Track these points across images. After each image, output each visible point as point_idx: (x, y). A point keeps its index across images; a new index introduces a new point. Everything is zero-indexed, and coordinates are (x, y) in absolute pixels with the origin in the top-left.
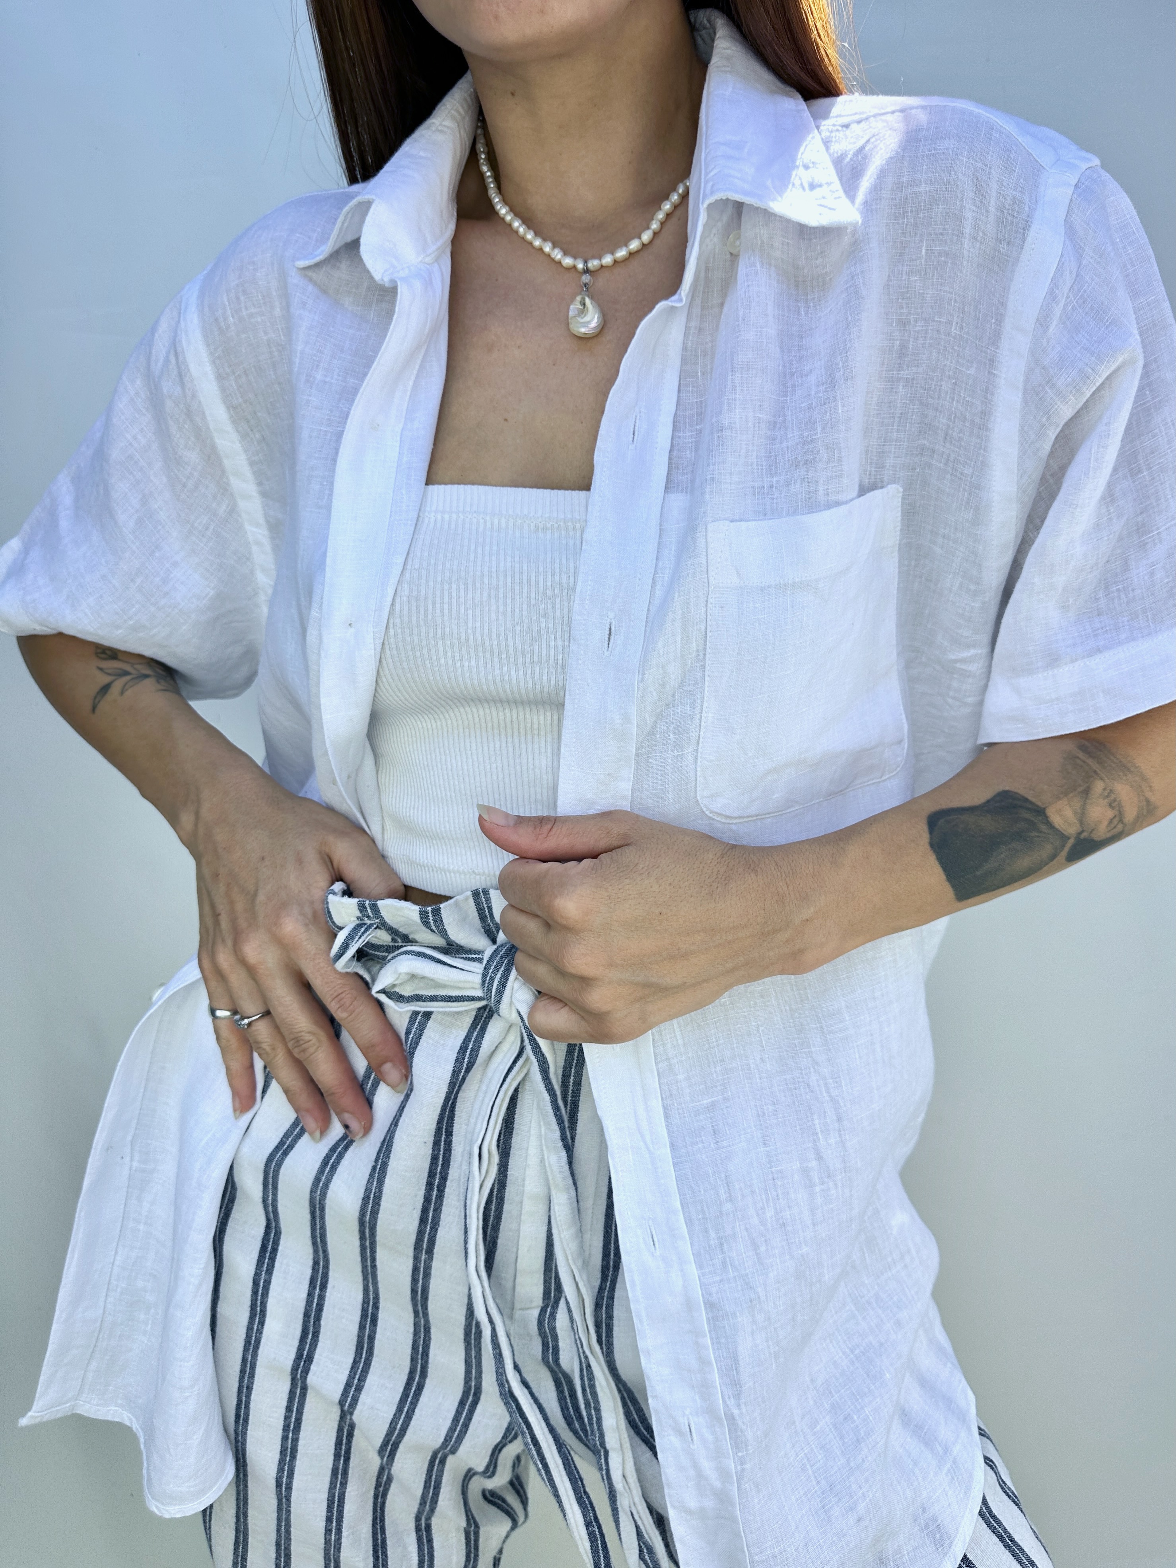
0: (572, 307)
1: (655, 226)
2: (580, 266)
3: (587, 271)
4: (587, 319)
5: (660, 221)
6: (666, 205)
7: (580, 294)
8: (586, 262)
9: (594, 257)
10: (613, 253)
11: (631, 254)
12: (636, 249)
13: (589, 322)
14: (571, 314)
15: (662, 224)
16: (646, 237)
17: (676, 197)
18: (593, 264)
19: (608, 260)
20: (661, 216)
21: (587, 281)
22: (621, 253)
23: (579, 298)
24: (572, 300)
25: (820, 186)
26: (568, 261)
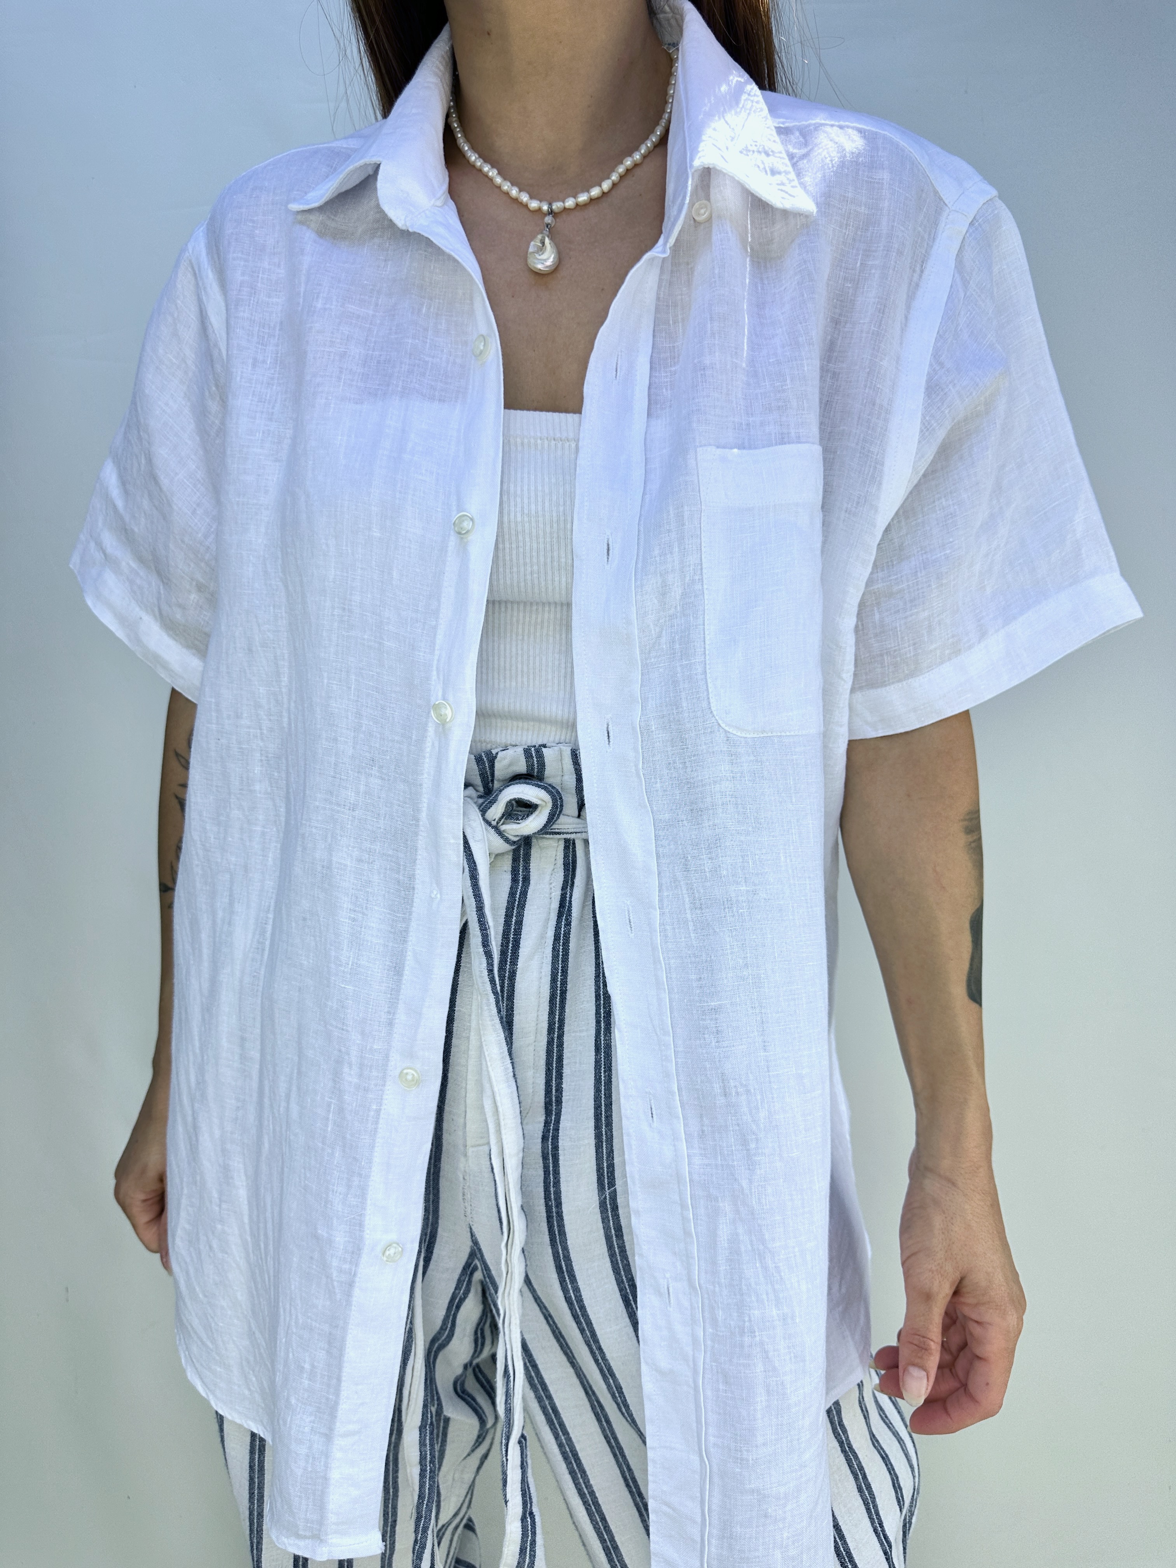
0: (532, 243)
1: (614, 177)
2: (545, 208)
3: (551, 212)
4: (544, 257)
5: (619, 174)
6: (627, 161)
7: (542, 233)
8: (550, 204)
9: (558, 200)
10: (575, 197)
11: (592, 200)
12: (596, 196)
13: (545, 260)
14: (531, 250)
15: (622, 177)
16: (606, 185)
17: (638, 157)
18: (557, 206)
19: (570, 203)
20: (621, 169)
21: (550, 221)
22: (583, 198)
23: (540, 237)
24: (533, 238)
25: (779, 173)
26: (534, 204)
